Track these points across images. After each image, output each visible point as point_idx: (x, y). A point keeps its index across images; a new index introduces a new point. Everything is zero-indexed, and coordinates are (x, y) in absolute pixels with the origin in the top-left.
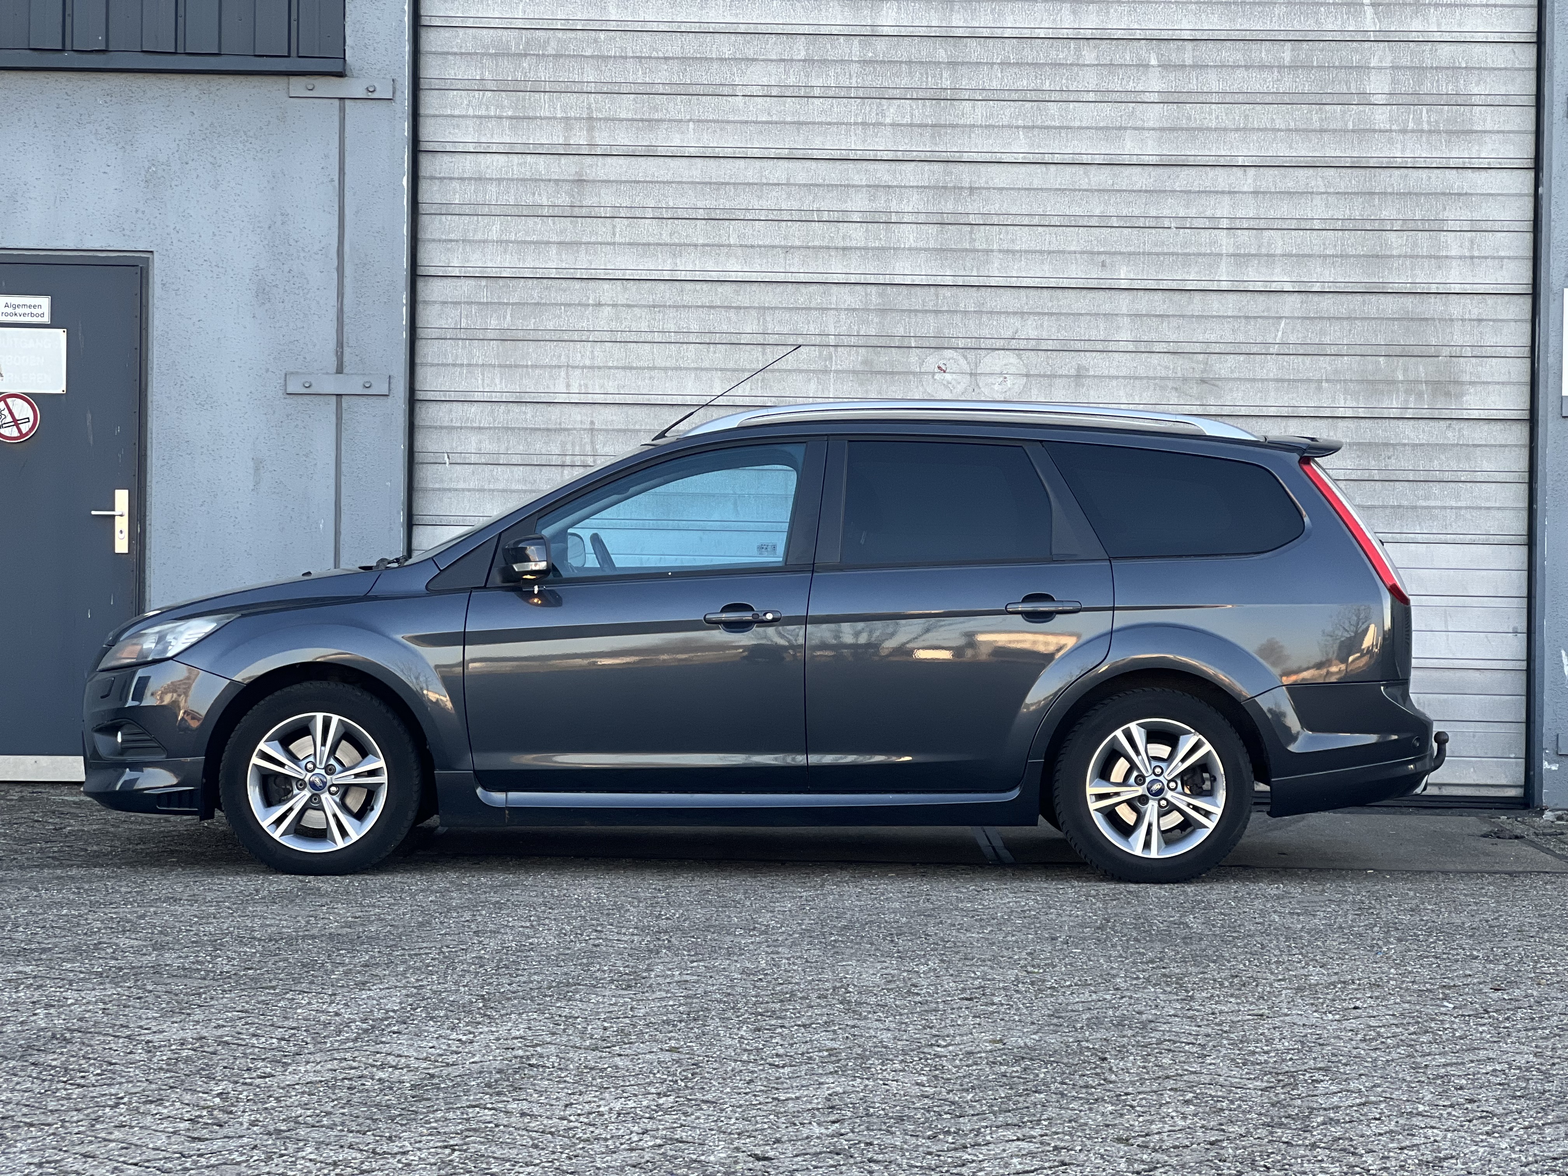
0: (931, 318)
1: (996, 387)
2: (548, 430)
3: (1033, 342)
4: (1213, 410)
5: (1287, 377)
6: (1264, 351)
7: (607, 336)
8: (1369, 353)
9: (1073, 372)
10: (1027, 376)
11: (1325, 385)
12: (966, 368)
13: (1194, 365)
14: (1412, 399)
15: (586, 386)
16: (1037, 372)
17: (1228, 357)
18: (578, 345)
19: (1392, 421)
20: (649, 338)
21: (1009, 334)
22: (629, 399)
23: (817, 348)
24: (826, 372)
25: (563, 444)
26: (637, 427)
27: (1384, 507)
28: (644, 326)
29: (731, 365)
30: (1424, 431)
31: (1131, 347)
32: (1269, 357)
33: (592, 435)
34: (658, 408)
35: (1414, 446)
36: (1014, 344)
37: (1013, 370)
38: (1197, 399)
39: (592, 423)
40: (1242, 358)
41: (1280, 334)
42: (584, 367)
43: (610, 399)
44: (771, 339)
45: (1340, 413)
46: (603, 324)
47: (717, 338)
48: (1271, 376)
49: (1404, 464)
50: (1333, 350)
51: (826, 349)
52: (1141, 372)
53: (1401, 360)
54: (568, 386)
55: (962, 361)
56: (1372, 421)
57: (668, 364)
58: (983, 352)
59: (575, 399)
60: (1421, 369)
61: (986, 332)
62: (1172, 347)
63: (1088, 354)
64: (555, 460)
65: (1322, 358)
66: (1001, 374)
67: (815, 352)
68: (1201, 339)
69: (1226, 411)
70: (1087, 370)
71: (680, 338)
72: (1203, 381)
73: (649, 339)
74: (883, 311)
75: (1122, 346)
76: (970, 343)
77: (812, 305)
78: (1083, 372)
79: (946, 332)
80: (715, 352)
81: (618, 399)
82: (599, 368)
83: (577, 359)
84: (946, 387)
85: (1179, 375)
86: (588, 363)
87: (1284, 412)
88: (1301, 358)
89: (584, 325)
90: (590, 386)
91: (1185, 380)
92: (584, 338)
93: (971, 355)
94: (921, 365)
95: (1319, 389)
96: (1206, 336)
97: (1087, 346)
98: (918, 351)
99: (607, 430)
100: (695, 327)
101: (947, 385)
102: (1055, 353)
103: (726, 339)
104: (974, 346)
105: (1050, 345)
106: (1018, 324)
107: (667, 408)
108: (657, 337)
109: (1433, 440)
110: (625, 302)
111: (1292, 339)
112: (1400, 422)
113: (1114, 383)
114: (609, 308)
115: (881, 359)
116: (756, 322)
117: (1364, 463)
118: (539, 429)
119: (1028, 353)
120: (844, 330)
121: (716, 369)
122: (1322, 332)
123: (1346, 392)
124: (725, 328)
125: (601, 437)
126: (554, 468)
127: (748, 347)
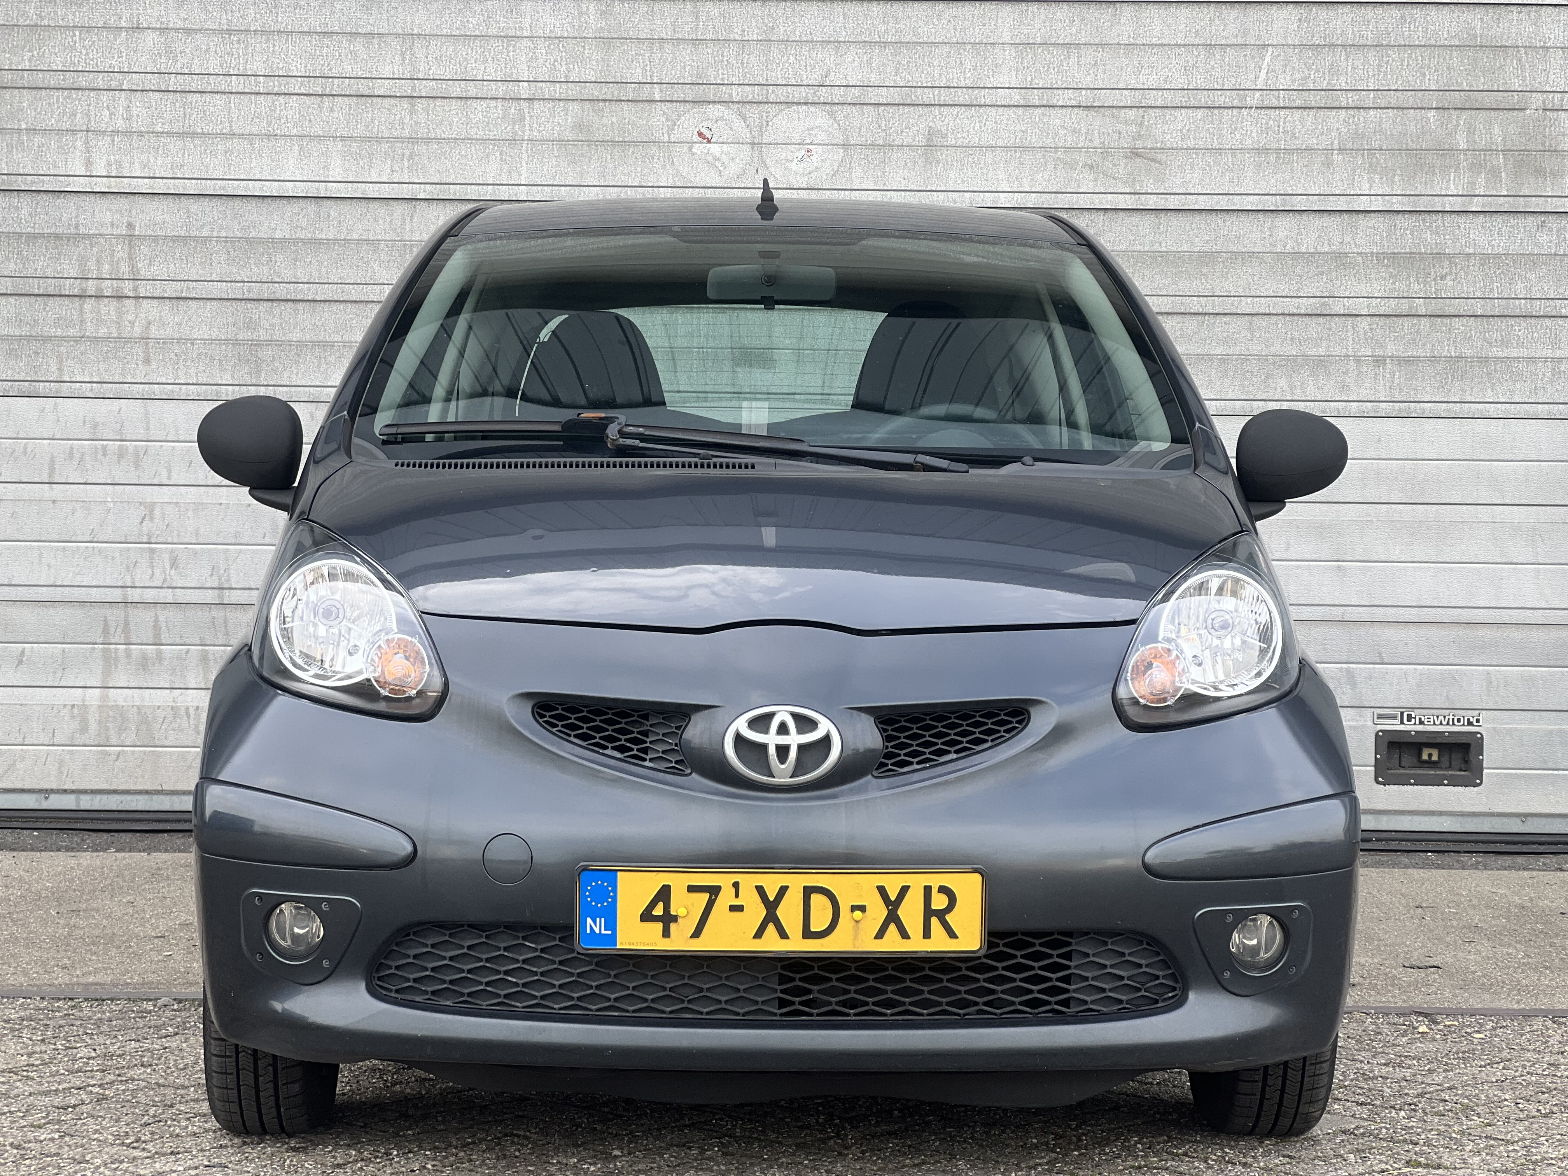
0: (686, 53)
1: (794, 166)
2: (57, 237)
3: (856, 91)
4: (1152, 202)
5: (1275, 146)
6: (1236, 103)
7: (152, 82)
8: (1411, 103)
9: (921, 140)
10: (845, 146)
11: (1337, 157)
12: (746, 136)
13: (1121, 127)
14: (1481, 179)
15: (119, 163)
16: (860, 140)
17: (1177, 113)
18: (105, 96)
19: (1447, 216)
20: (223, 84)
21: (815, 77)
22: (192, 187)
23: (499, 103)
24: (513, 141)
25: (83, 261)
26: (205, 233)
27: (1434, 359)
28: (213, 66)
29: (360, 131)
30: (1500, 234)
31: (1016, 97)
32: (1245, 112)
33: (131, 247)
34: (237, 201)
35: (1485, 258)
36: (823, 94)
37: (822, 137)
38: (1125, 183)
39: (130, 226)
40: (1200, 113)
41: (1264, 72)
42: (116, 132)
43: (159, 186)
44: (424, 88)
45: (1362, 204)
46: (144, 62)
47: (335, 86)
48: (1249, 143)
49: (1467, 288)
50: (1352, 99)
51: (515, 103)
52: (1035, 141)
53: (1465, 115)
54: (88, 164)
55: (739, 125)
56: (1414, 217)
57: (255, 130)
58: (775, 108)
59: (101, 185)
60: (1496, 130)
61: (776, 75)
62: (1084, 97)
63: (945, 110)
64: (68, 287)
65: (1334, 112)
66: (802, 143)
67: (496, 109)
68: (1133, 84)
69: (1174, 202)
70: (944, 136)
71: (274, 85)
72: (1135, 154)
73: (223, 88)
74: (607, 41)
75: (1001, 96)
76: (750, 93)
77: (492, 31)
78: (937, 140)
79: (712, 75)
80: (332, 110)
81: (171, 187)
82: (141, 134)
83: (103, 120)
84: (712, 165)
85: (1096, 143)
86: (121, 125)
87: (1270, 203)
88: (1297, 114)
89: (114, 63)
90: (126, 165)
91: (1106, 151)
92: (114, 84)
93: (752, 113)
94: (671, 129)
95: (1328, 164)
96: (1142, 78)
97: (945, 96)
98: (665, 107)
99: (155, 239)
100: (298, 67)
101: (713, 163)
102: (891, 109)
103: (348, 87)
104: (757, 98)
105: (884, 96)
106: (830, 62)
107: (254, 202)
108: (236, 84)
109: (1514, 248)
110: (180, 24)
111: (1283, 82)
112: (1462, 220)
113: (989, 157)
114: (155, 35)
115: (605, 121)
116: (398, 59)
117: (1400, 286)
118: (42, 236)
119: (847, 109)
120: (543, 73)
121: (334, 137)
122: (1334, 71)
123: (1372, 169)
124: (348, 69)
125: (144, 251)
126: (67, 301)
127: (386, 101)
